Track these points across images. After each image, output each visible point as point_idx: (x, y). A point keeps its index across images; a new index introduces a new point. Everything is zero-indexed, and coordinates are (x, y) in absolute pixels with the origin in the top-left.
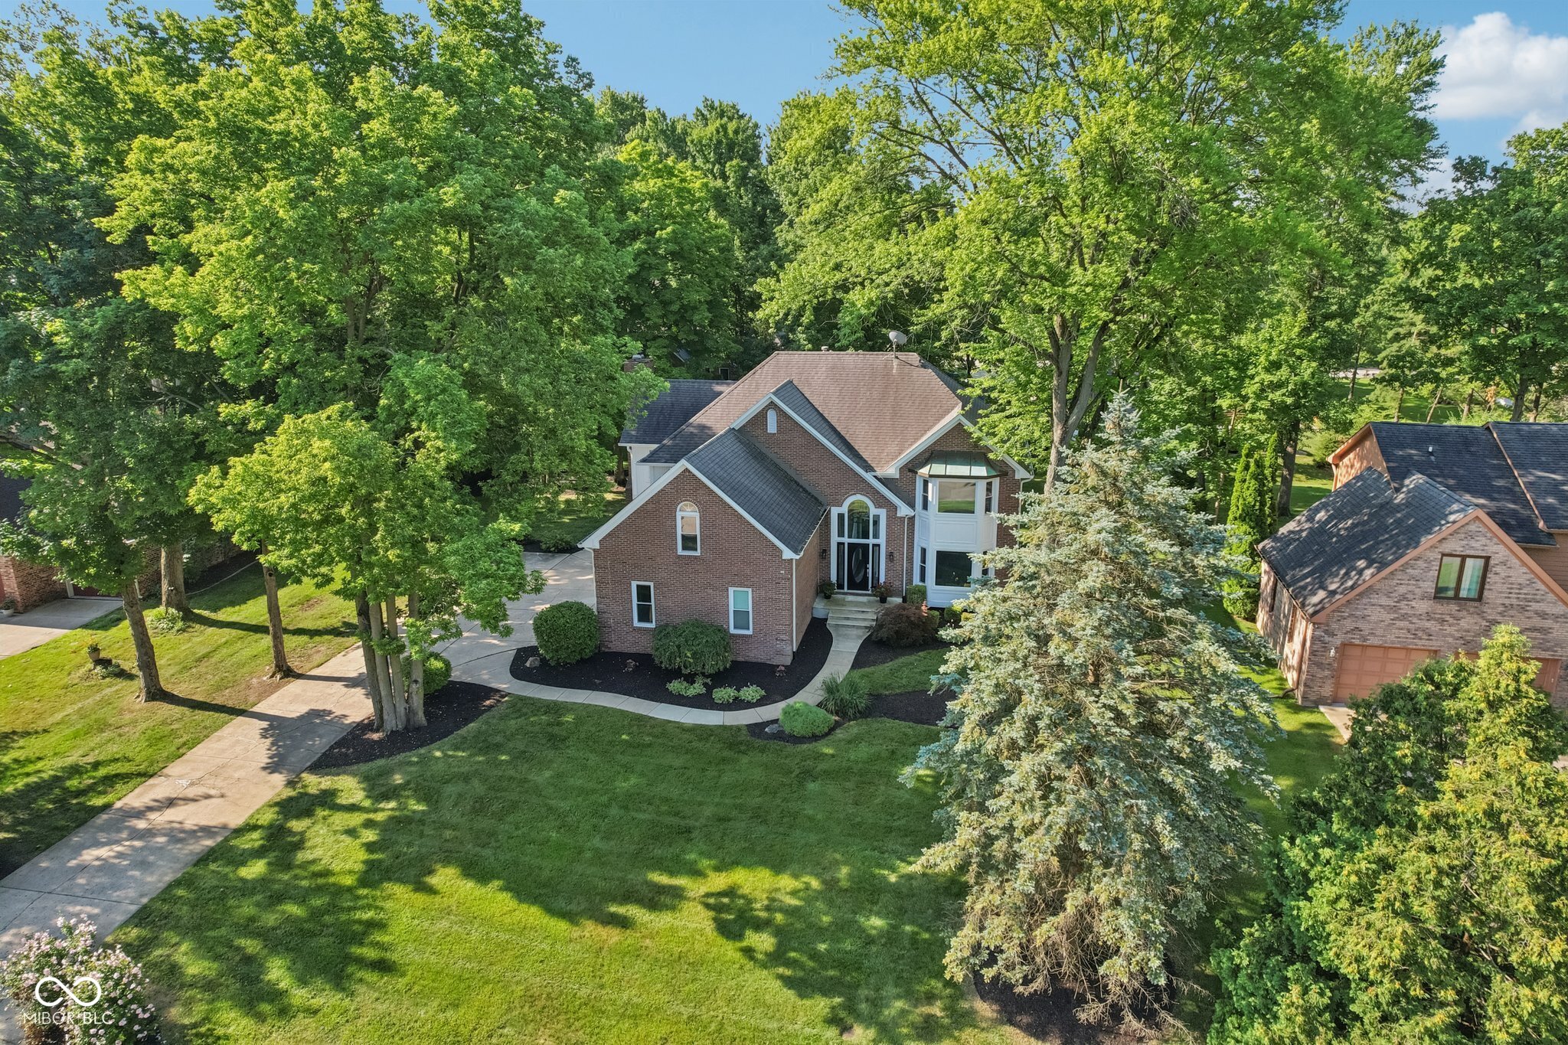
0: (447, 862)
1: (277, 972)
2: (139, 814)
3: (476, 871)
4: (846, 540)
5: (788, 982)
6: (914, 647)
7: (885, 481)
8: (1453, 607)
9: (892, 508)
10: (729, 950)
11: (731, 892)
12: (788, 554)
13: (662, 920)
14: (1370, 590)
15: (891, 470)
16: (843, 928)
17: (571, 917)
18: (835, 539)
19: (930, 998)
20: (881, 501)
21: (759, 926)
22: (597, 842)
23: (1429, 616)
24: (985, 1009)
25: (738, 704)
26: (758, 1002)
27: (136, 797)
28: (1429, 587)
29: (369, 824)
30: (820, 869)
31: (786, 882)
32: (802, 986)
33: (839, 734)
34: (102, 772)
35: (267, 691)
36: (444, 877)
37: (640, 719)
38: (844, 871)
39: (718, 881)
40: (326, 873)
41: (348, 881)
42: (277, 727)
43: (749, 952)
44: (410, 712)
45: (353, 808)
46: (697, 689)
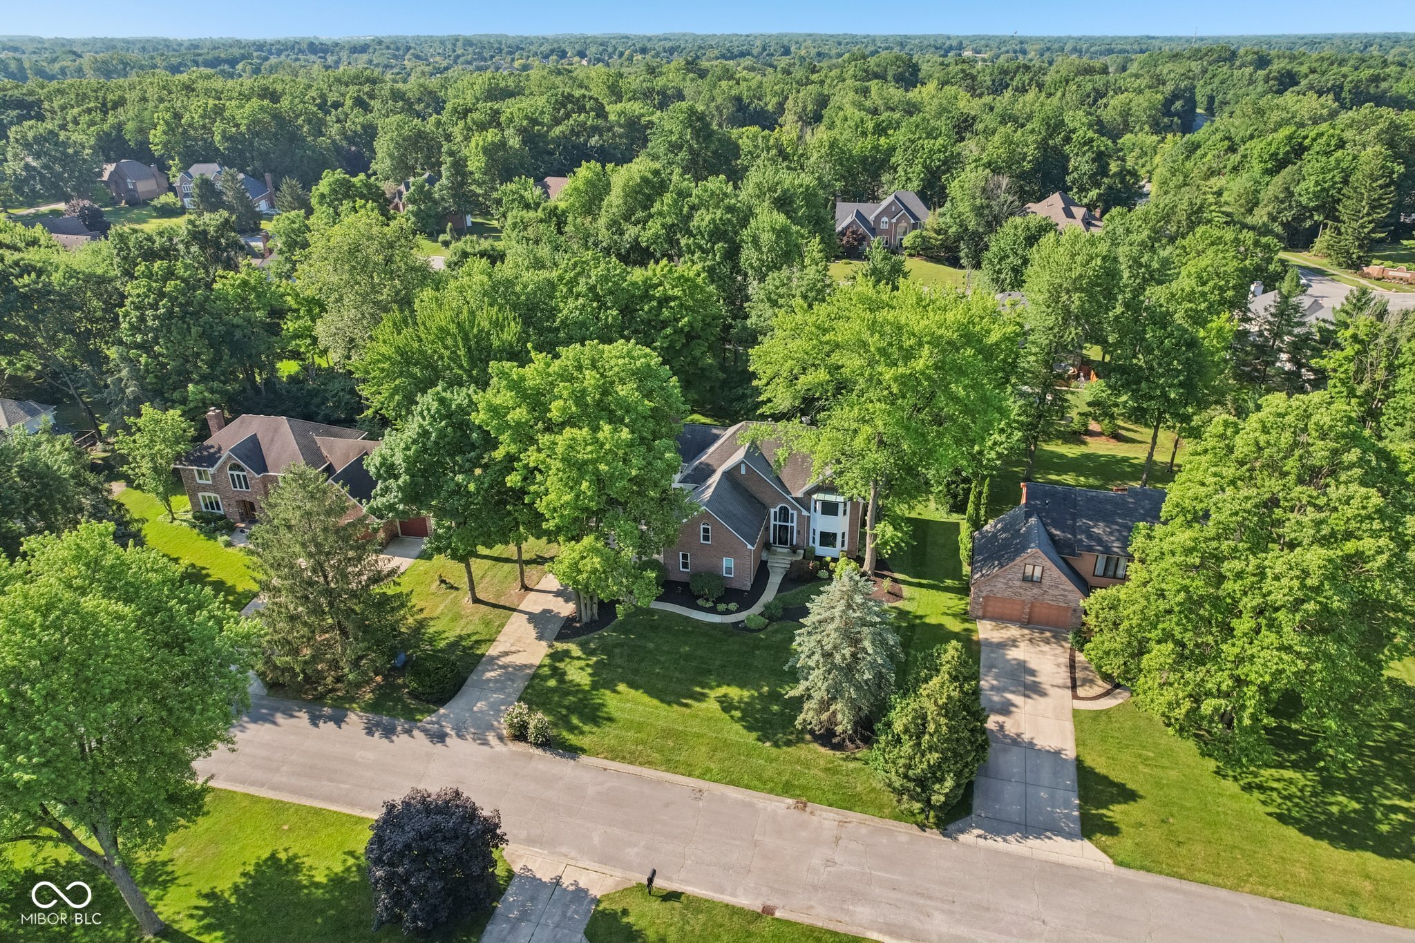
0: (622, 681)
1: (575, 721)
2: (498, 657)
3: (632, 685)
4: (778, 523)
5: (745, 727)
6: (806, 581)
7: (796, 499)
8: (1030, 585)
9: (800, 512)
10: (726, 716)
11: (725, 696)
12: (749, 547)
13: (703, 705)
14: (996, 576)
15: (799, 494)
16: (765, 709)
17: (669, 703)
18: (772, 522)
19: (792, 733)
20: (794, 508)
21: (736, 709)
22: (677, 674)
23: (1021, 587)
24: (808, 737)
25: (728, 612)
26: (737, 733)
27: (493, 651)
28: (1021, 576)
29: (588, 665)
30: (758, 688)
31: (746, 693)
32: (749, 728)
33: (770, 628)
34: (474, 638)
35: (522, 598)
36: (622, 687)
37: (687, 618)
38: (766, 689)
39: (723, 690)
40: (579, 685)
41: (587, 688)
42: (533, 618)
43: (732, 717)
44: (592, 615)
45: (579, 658)
46: (710, 604)
